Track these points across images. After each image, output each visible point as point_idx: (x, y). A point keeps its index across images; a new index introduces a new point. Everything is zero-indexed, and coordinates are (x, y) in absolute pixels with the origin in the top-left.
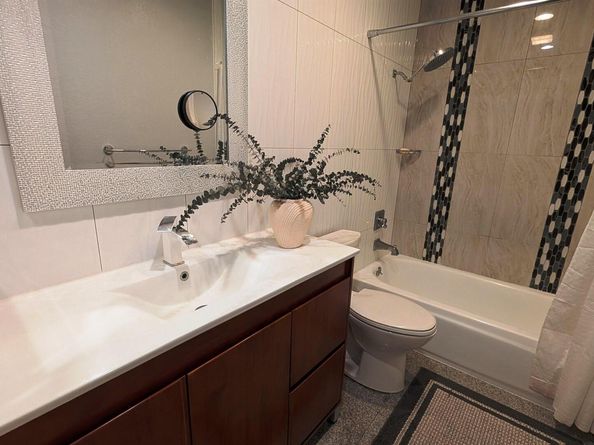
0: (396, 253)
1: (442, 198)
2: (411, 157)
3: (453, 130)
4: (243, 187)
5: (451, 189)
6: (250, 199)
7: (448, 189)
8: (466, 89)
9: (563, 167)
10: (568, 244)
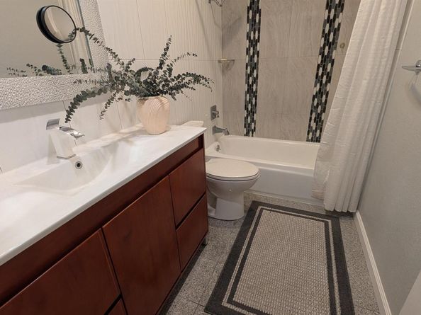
0: (228, 133)
1: (251, 92)
2: (228, 65)
3: (254, 43)
4: (112, 88)
5: (257, 86)
6: (119, 99)
7: (255, 85)
8: (259, 11)
9: (319, 63)
10: (324, 112)
